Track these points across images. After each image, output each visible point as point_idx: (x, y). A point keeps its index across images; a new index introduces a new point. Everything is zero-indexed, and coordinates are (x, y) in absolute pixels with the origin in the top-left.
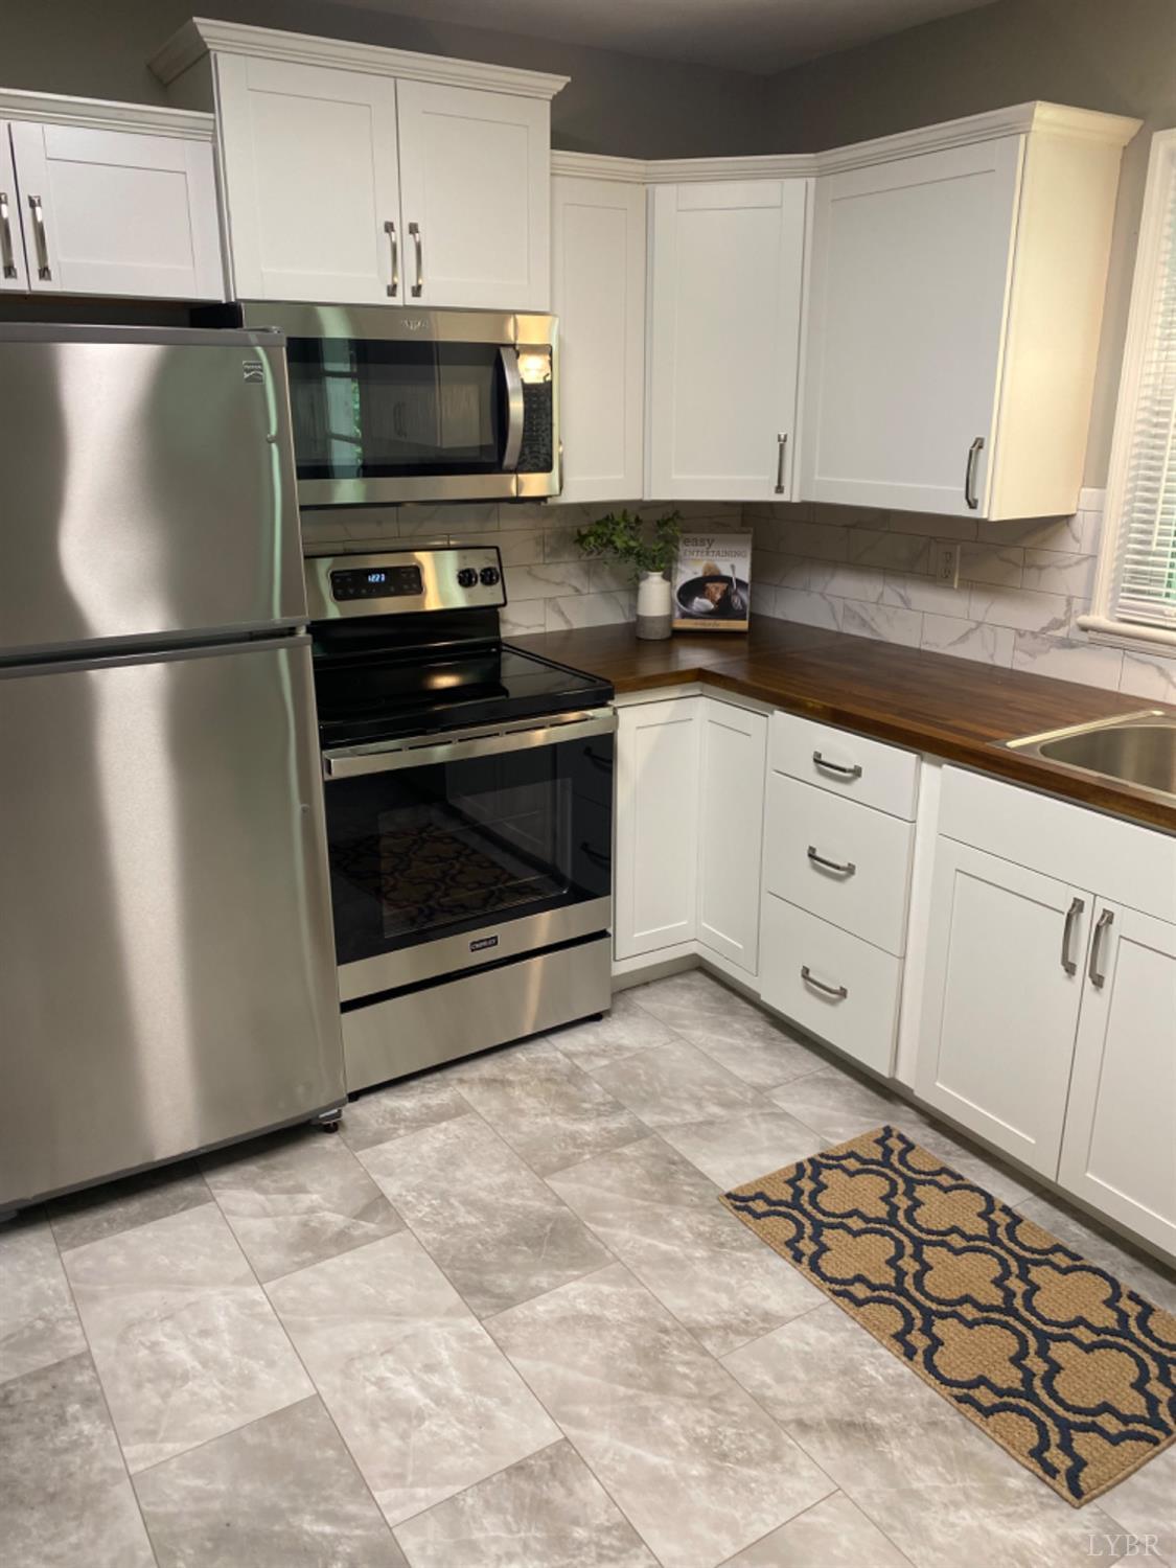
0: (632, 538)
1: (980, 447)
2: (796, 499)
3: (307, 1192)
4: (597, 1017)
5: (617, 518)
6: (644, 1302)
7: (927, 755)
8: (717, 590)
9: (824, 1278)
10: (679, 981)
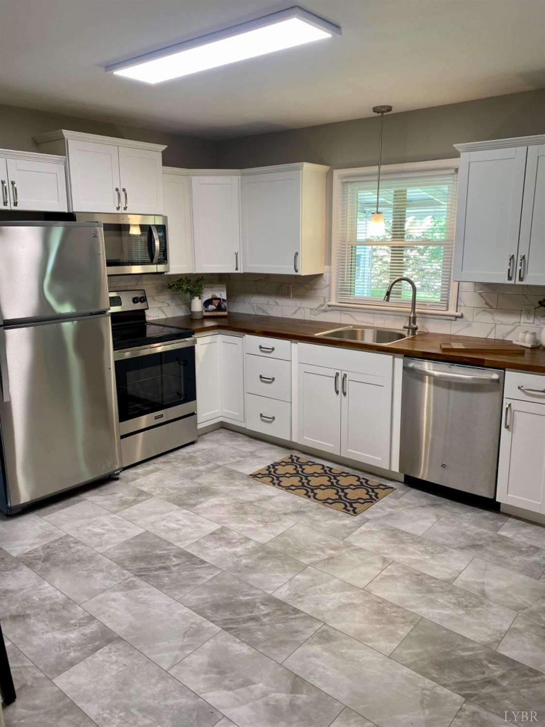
0: (189, 286)
1: (297, 255)
2: (242, 272)
3: (117, 494)
4: (193, 443)
5: (184, 279)
6: (234, 499)
7: (293, 340)
8: (216, 302)
9: (283, 487)
10: (217, 431)
